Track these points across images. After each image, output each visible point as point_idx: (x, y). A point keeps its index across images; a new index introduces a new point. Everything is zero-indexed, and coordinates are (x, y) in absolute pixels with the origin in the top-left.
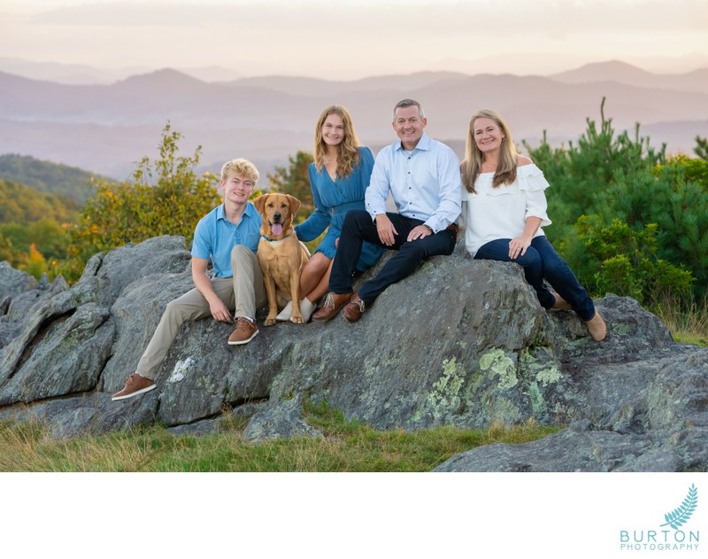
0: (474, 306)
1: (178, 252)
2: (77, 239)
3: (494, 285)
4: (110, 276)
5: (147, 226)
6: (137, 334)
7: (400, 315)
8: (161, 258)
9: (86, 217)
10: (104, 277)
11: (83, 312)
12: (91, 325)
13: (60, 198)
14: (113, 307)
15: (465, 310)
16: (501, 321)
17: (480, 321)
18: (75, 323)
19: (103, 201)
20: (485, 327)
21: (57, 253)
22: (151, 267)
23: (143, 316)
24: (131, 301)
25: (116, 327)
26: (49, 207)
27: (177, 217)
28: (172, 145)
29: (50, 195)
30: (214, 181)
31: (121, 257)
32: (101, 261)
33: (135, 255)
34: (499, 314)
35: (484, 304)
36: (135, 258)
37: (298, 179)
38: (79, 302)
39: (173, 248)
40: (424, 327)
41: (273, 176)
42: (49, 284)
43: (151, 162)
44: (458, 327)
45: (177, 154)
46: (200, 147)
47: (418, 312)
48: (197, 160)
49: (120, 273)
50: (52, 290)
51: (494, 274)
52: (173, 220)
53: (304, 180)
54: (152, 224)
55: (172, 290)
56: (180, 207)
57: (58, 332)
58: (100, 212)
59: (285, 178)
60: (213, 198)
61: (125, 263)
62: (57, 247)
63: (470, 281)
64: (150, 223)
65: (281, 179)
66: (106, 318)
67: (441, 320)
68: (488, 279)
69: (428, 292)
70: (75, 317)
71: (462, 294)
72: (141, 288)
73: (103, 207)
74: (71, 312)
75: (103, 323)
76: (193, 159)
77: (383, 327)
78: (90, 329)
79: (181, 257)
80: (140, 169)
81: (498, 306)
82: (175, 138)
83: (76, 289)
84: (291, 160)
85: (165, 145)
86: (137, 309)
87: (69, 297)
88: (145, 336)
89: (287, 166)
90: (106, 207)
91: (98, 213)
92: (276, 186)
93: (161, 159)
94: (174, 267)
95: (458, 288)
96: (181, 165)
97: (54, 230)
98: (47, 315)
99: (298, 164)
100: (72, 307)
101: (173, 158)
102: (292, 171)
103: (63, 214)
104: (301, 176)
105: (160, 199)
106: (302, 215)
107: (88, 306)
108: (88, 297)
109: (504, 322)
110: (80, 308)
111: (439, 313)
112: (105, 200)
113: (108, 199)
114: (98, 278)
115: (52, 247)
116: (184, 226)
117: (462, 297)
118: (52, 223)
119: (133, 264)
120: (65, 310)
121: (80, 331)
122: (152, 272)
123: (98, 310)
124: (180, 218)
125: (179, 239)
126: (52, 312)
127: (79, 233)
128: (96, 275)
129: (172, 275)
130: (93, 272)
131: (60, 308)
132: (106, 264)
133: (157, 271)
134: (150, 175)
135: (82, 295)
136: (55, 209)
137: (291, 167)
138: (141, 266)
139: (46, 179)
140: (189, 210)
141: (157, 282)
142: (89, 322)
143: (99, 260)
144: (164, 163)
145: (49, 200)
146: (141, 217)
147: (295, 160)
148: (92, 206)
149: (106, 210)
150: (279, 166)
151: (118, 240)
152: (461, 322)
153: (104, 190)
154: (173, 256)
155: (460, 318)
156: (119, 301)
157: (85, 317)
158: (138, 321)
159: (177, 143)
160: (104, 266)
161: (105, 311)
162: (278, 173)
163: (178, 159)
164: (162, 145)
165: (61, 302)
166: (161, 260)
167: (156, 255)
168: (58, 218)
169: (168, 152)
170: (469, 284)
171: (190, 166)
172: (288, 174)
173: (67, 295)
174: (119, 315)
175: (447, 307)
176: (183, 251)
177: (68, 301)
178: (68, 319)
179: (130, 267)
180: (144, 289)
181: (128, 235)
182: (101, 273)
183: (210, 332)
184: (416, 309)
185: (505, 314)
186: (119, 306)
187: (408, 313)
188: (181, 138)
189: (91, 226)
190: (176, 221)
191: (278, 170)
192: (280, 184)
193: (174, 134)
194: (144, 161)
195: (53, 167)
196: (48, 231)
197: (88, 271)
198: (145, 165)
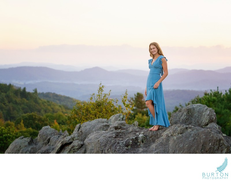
0: (206, 144)
1: (105, 124)
2: (69, 118)
3: (213, 137)
4: (83, 131)
5: (93, 115)
6: (92, 151)
7: (181, 147)
8: (100, 126)
9: (73, 112)
10: (81, 132)
11: (75, 143)
12: (77, 147)
13: (63, 106)
14: (84, 141)
15: (203, 146)
16: (215, 149)
17: (208, 149)
18: (72, 147)
19: (78, 107)
20: (210, 151)
21: (62, 123)
22: (96, 129)
23: (94, 145)
24: (90, 140)
25: (85, 148)
26: (60, 109)
27: (103, 112)
28: (102, 90)
29: (61, 105)
30: (113, 101)
31: (86, 125)
32: (80, 126)
33: (91, 125)
34: (214, 147)
35: (209, 144)
36: (91, 126)
37: (137, 101)
38: (73, 140)
39: (103, 122)
40: (189, 151)
41: (129, 100)
42: (62, 133)
43: (95, 95)
44: (200, 151)
45: (103, 93)
46: (111, 90)
47: (187, 146)
48: (109, 95)
49: (86, 130)
50: (63, 135)
51: (212, 134)
52: (101, 113)
53: (139, 101)
54: (95, 114)
55: (104, 137)
56: (104, 109)
57: (67, 149)
58: (77, 111)
59: (133, 100)
60: (112, 106)
61: (88, 127)
62: (62, 121)
63: (204, 136)
64: (94, 114)
65: (132, 101)
66: (82, 145)
67: (195, 148)
68: (211, 135)
69: (190, 139)
70: (72, 145)
71: (202, 140)
72: (93, 136)
73: (78, 109)
74: (71, 143)
75: (81, 147)
76: (108, 94)
77: (175, 151)
78: (77, 149)
79: (106, 126)
80: (92, 97)
81: (214, 144)
82: (103, 87)
83: (72, 136)
84: (135, 95)
85: (100, 89)
86: (92, 142)
87: (70, 138)
88: (95, 151)
89: (134, 97)
90: (79, 109)
91: (76, 111)
92: (130, 103)
93: (98, 94)
94: (104, 129)
95: (200, 138)
96: (105, 96)
97: (62, 116)
98: (63, 144)
99: (137, 96)
100: (71, 141)
101: (102, 94)
102: (135, 99)
103: (64, 111)
104: (138, 100)
105: (98, 107)
106: (138, 112)
107: (76, 141)
108: (76, 138)
109: (216, 150)
110: (74, 142)
111: (194, 146)
112: (79, 106)
113: (80, 106)
114: (79, 132)
115: (61, 121)
116: (105, 115)
117: (202, 141)
118: (61, 113)
119: (90, 127)
120: (69, 142)
121: (74, 149)
122: (96, 130)
123: (80, 142)
124: (104, 113)
125: (105, 120)
126: (65, 143)
127: (70, 117)
128: (78, 131)
129: (104, 132)
130: (77, 130)
131: (67, 142)
132: (81, 127)
133: (98, 130)
134: (95, 99)
135: (74, 137)
136: (62, 109)
137: (135, 97)
138: (93, 128)
139: (59, 100)
140: (106, 110)
141: (99, 134)
142: (77, 146)
143: (79, 126)
144: (99, 95)
145: (60, 106)
146: (91, 112)
147: (136, 95)
148: (75, 108)
149: (79, 110)
150: (131, 97)
151: (84, 119)
152: (202, 149)
153: (79, 103)
154: (103, 125)
155: (201, 148)
156: (86, 140)
157: (75, 145)
158: (93, 146)
159: (103, 89)
160: (81, 128)
161: (82, 143)
162: (131, 99)
163: (104, 94)
164: (99, 89)
165: (67, 140)
166: (99, 126)
167: (98, 125)
168: (62, 112)
169: (100, 92)
170: (204, 137)
171: (107, 96)
172: (134, 99)
173: (70, 137)
174: (86, 144)
175: (197, 144)
176: (107, 124)
177: (70, 139)
178: (70, 145)
179: (89, 129)
180: (94, 136)
181: (87, 118)
182: (80, 130)
183: (117, 151)
184: (186, 145)
185: (216, 147)
186: (86, 141)
187: (183, 146)
188: (105, 87)
189: (74, 115)
190: (102, 113)
191: (131, 98)
192: (131, 102)
193: (103, 86)
194: (93, 94)
195: (61, 96)
196: (60, 116)
197: (76, 129)
198: (93, 96)
